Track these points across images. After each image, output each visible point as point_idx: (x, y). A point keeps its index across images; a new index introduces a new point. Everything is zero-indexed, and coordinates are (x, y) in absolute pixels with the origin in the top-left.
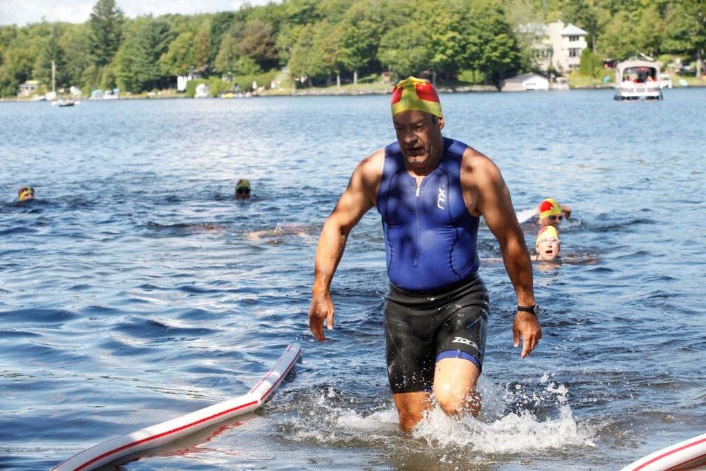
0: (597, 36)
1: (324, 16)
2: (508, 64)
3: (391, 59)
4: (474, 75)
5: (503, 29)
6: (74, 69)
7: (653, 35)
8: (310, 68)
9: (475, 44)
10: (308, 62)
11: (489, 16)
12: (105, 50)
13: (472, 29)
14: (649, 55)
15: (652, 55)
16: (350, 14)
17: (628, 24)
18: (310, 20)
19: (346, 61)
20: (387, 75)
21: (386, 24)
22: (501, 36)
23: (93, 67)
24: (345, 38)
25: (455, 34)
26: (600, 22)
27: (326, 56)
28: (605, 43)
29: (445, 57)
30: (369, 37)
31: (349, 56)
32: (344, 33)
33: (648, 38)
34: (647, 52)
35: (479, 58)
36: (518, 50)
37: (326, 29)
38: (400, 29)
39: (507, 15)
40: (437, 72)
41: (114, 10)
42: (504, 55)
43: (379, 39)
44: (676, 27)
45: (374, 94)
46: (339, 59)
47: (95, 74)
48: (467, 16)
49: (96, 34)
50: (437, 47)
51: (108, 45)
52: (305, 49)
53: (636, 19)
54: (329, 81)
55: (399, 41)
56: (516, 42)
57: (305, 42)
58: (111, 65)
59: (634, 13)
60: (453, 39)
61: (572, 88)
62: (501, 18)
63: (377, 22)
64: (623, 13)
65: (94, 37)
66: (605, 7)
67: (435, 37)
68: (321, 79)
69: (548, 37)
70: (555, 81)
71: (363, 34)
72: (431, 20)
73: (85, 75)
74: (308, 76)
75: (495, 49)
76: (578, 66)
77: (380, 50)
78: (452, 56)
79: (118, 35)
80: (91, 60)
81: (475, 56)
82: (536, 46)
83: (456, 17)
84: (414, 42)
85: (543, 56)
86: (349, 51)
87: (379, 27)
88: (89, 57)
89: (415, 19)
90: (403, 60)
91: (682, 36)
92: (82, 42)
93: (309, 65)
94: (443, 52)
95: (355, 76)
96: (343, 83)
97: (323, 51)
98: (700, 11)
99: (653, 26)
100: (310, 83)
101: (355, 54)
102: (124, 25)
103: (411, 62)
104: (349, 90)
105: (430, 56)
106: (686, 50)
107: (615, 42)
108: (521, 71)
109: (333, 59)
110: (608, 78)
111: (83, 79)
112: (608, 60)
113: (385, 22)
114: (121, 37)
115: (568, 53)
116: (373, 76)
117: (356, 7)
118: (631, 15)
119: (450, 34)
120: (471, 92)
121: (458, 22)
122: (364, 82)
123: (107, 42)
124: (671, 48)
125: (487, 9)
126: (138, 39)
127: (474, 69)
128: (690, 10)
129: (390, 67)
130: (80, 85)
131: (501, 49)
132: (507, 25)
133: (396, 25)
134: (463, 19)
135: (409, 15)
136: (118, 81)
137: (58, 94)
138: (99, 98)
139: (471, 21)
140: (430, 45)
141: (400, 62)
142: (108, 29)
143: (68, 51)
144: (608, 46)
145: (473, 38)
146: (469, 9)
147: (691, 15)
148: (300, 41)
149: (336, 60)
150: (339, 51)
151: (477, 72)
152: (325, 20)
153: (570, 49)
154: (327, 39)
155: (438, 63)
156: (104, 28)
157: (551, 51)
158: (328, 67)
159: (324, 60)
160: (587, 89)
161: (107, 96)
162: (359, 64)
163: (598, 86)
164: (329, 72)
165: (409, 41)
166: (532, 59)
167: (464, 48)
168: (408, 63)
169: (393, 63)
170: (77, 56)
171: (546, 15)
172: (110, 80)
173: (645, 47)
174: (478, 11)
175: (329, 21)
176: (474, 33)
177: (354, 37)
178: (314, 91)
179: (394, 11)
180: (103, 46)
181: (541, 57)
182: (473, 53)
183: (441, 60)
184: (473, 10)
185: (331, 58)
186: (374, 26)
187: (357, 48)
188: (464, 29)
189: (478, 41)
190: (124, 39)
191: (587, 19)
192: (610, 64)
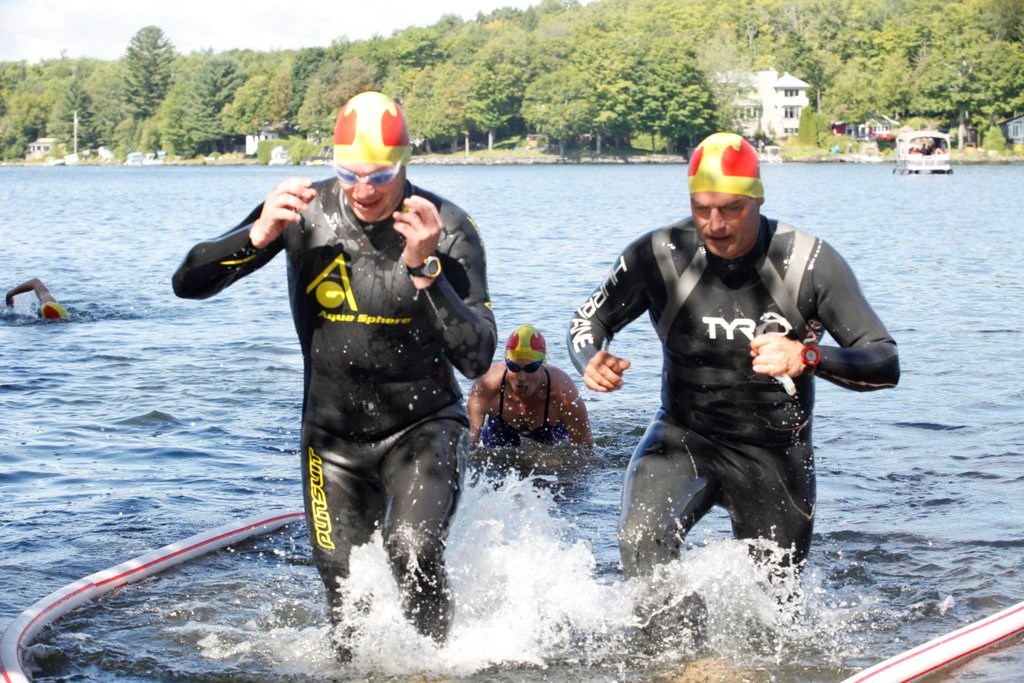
0: (824, 90)
1: (449, 56)
2: (701, 124)
3: (540, 116)
4: (653, 139)
5: (694, 77)
6: (104, 124)
7: (899, 90)
8: (429, 127)
9: (655, 99)
10: (426, 119)
11: (676, 60)
12: (149, 98)
13: (651, 78)
14: (893, 118)
15: (897, 117)
16: (484, 54)
17: (866, 74)
18: (430, 62)
19: (478, 118)
20: (534, 139)
21: (535, 68)
22: (692, 87)
23: (130, 120)
24: (476, 87)
25: (629, 84)
26: (827, 72)
27: (450, 111)
28: (834, 99)
29: (614, 115)
30: (509, 85)
31: (482, 111)
32: (474, 79)
33: (893, 95)
34: (892, 115)
35: (661, 118)
36: (714, 108)
37: (450, 74)
38: (552, 76)
39: (699, 59)
40: (602, 134)
41: (160, 43)
42: (695, 114)
43: (524, 88)
44: (931, 79)
45: (515, 164)
46: (468, 116)
47: (133, 129)
48: (644, 59)
49: (135, 76)
50: (604, 101)
51: (152, 91)
52: (422, 100)
53: (876, 67)
54: (455, 145)
55: (550, 93)
56: (711, 96)
57: (422, 91)
58: (154, 118)
59: (874, 60)
60: (625, 90)
61: (787, 161)
62: (691, 63)
63: (521, 65)
64: (858, 59)
65: (132, 80)
66: (835, 51)
67: (600, 88)
68: (442, 142)
69: (756, 91)
70: (764, 150)
71: (502, 81)
72: (596, 64)
73: (118, 132)
74: (426, 137)
75: (683, 106)
76: (797, 130)
77: (525, 103)
78: (624, 114)
79: (165, 78)
80: (127, 111)
81: (655, 115)
82: (739, 102)
83: (630, 61)
84: (571, 94)
85: (749, 116)
86: (482, 104)
87: (524, 72)
88: (125, 107)
89: (574, 62)
90: (556, 118)
91: (939, 93)
92: (116, 86)
93: (427, 123)
94: (611, 108)
95: (491, 138)
96: (473, 148)
97: (446, 104)
98: (964, 58)
99: (900, 79)
100: (428, 148)
101: (490, 109)
102: (172, 64)
103: (568, 121)
104: (482, 159)
105: (594, 113)
106: (944, 111)
107: (848, 99)
109: (460, 115)
110: (837, 148)
111: (116, 137)
112: (838, 123)
113: (532, 66)
114: (169, 80)
115: (783, 111)
116: (515, 139)
117: (494, 43)
118: (869, 63)
119: (622, 84)
120: (649, 163)
121: (632, 68)
122: (502, 147)
123: (150, 87)
124: (923, 109)
125: (672, 51)
126: (193, 84)
127: (654, 133)
128: (950, 57)
129: (538, 127)
130: (111, 145)
131: (691, 106)
132: (700, 72)
133: (548, 71)
134: (640, 63)
135: (565, 57)
136: (163, 141)
137: (81, 157)
138: (138, 164)
139: (650, 66)
140: (593, 99)
141: (552, 120)
142: (152, 69)
143: (95, 98)
144: (837, 104)
145: (653, 90)
146: (648, 50)
147: (952, 63)
148: (414, 89)
149: (464, 116)
150: (468, 104)
151: (657, 137)
152: (449, 62)
153: (785, 107)
154: (452, 87)
155: (605, 123)
156: (145, 67)
157: (759, 109)
158: (453, 126)
159: (447, 117)
160: (809, 162)
161: (148, 160)
162: (495, 123)
163: (824, 159)
164: (454, 133)
165: (566, 91)
166: (733, 120)
167: (640, 103)
168: (562, 123)
169: (543, 122)
170: (109, 105)
171: (753, 60)
172: (153, 139)
173: (889, 107)
174: (661, 53)
175: (455, 63)
176: (655, 85)
177: (489, 85)
178: (433, 158)
179: (544, 51)
180: (145, 93)
181: (745, 117)
182: (653, 111)
183: (609, 118)
184: (653, 52)
185: (457, 114)
186: (517, 70)
187: (494, 101)
188: (640, 78)
189: (659, 94)
190: (173, 83)
191: (809, 66)
192: (841, 129)
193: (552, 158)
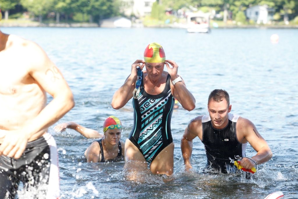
2: (105, 11)
3: (30, 4)
4: (83, 16)
14: (194, 7)
15: (196, 6)
20: (27, 14)
29: (65, 5)
35: (87, 6)
36: (111, 1)
40: (59, 14)
42: (103, 4)
45: (18, 27)
61: (145, 26)
70: (135, 22)
76: (150, 13)
78: (70, 4)
81: (84, 5)
85: (128, 6)
94: (64, 1)
95: (7, 14)
103: (43, 7)
105: (56, 3)
106: (217, 4)
108: (113, 15)
110: (168, 21)
112: (169, 9)
115: (144, 4)
116: (18, 15)
120: (81, 27)
124: (208, 3)
127: (83, 13)
129: (29, 9)
151: (85, 15)
153: (145, 2)
155: (61, 8)
157: (132, 3)
160: (155, 27)
162: (9, 7)
163: (162, 26)
166: (120, 7)
168: (40, 8)
169: (31, 7)
173: (192, 2)
181: (126, 6)
182: (83, 2)
183: (63, 7)
192: (170, 12)
193: (36, 24)
